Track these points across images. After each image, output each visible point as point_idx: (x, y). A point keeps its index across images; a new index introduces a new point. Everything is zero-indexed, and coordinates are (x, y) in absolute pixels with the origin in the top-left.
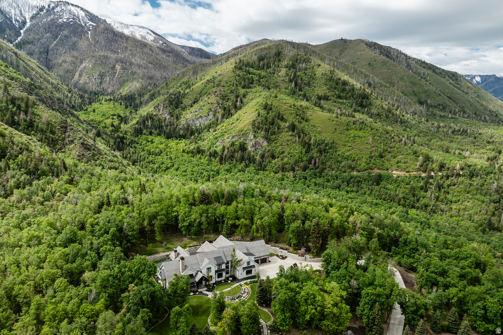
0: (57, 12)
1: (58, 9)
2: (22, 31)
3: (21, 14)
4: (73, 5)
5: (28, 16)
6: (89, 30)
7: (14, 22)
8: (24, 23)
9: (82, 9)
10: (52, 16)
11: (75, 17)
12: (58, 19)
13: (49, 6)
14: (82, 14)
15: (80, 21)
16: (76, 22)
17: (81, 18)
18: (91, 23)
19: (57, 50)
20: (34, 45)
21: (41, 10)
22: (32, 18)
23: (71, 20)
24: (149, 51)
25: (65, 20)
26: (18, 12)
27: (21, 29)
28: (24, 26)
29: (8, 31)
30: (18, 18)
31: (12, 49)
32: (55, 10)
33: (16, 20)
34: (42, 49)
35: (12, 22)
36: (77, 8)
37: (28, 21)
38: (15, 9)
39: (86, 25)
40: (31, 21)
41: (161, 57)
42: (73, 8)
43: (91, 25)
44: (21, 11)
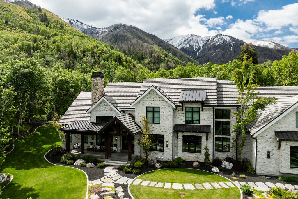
0: (216, 40)
1: (216, 38)
2: (198, 53)
3: (198, 45)
4: (224, 35)
5: (201, 45)
6: (232, 46)
7: (195, 49)
8: (199, 49)
9: (229, 36)
10: (213, 43)
11: (224, 41)
12: (215, 44)
13: (212, 38)
14: (229, 38)
15: (227, 43)
16: (225, 43)
17: (228, 41)
18: (233, 42)
19: (213, 59)
20: (202, 58)
21: (208, 41)
22: (203, 46)
23: (222, 43)
24: (269, 53)
25: (219, 44)
26: (197, 44)
27: (198, 52)
28: (199, 50)
29: (191, 54)
30: (197, 47)
31: (188, 57)
32: (215, 40)
33: (196, 48)
34: (206, 60)
35: (194, 49)
36: (226, 36)
37: (201, 48)
38: (196, 44)
39: (230, 44)
40: (202, 48)
41: (278, 56)
42: (223, 37)
43: (233, 43)
44: (198, 44)
